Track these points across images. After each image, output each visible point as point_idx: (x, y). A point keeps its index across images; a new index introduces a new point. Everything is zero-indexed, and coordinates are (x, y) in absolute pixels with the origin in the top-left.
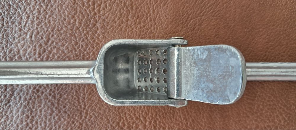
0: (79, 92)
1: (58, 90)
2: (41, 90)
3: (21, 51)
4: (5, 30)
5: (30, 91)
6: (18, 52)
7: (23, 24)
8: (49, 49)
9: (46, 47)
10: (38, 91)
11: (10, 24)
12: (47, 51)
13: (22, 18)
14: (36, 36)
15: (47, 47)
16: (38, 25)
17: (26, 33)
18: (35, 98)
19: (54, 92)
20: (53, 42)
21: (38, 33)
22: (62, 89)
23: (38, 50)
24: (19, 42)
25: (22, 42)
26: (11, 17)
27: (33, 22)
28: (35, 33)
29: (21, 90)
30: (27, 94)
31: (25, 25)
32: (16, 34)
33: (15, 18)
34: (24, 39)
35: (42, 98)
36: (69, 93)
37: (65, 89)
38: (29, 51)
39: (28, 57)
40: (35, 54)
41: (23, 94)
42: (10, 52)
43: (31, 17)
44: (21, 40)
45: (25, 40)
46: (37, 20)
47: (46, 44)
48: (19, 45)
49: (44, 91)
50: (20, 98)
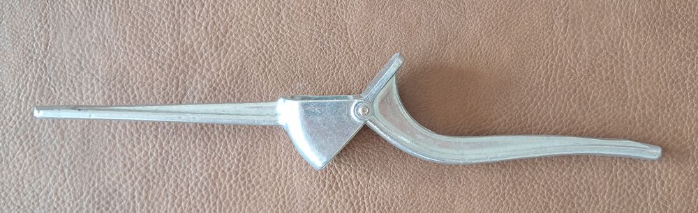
0: (261, 91)
1: (238, 88)
2: (218, 88)
3: (195, 44)
4: (177, 21)
5: (206, 90)
6: (192, 46)
7: (197, 13)
8: (228, 41)
9: (223, 40)
10: (215, 89)
11: (181, 13)
12: (225, 45)
13: (195, 7)
14: (212, 27)
15: (225, 40)
16: (214, 14)
17: (201, 24)
18: (211, 98)
19: (233, 90)
20: (231, 34)
21: (214, 23)
22: (243, 87)
23: (214, 43)
24: (193, 33)
25: (196, 34)
26: (183, 6)
27: (208, 12)
28: (210, 23)
29: (196, 89)
30: (202, 93)
31: (199, 15)
32: (188, 26)
33: (187, 6)
34: (198, 30)
35: (220, 97)
36: (251, 92)
37: (246, 87)
38: (203, 44)
39: (203, 51)
40: (211, 47)
41: (198, 93)
42: (183, 45)
43: (206, 6)
44: (194, 31)
45: (200, 32)
46: (212, 9)
47: (224, 36)
48: (192, 37)
49: (222, 89)
50: (194, 97)
